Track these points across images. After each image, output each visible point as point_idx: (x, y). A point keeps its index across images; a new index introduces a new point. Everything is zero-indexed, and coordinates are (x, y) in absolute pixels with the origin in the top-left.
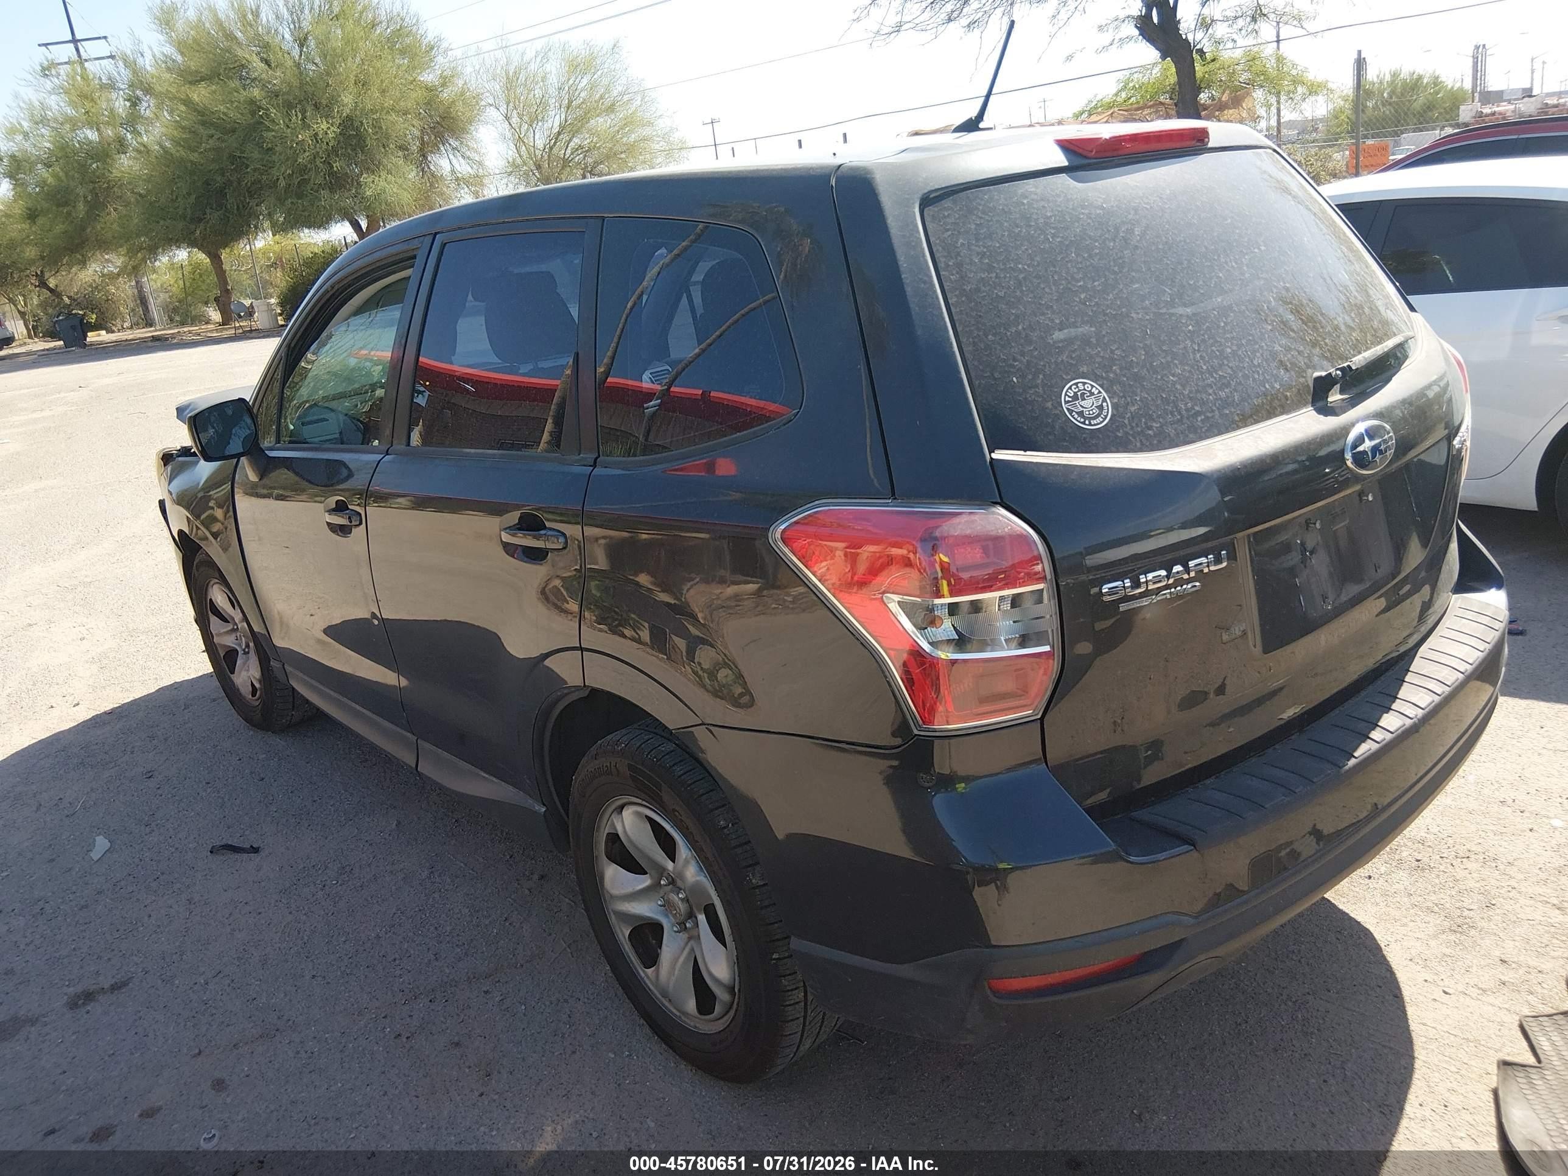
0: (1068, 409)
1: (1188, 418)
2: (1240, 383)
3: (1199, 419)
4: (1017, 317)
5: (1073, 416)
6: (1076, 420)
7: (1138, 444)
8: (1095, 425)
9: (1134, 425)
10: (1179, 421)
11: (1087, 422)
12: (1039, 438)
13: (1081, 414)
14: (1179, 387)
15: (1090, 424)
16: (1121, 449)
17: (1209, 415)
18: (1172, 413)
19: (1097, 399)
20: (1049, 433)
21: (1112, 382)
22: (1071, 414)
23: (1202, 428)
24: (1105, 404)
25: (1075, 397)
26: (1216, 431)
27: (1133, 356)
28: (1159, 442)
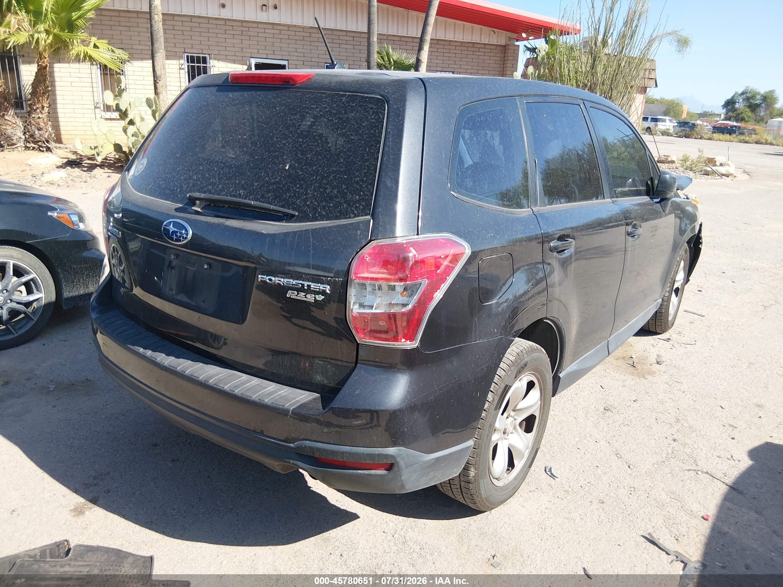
0: (138, 166)
6: (136, 170)
7: (135, 186)
13: (138, 169)
15: (136, 174)
16: (132, 185)
19: (143, 166)
21: (149, 163)
25: (141, 164)
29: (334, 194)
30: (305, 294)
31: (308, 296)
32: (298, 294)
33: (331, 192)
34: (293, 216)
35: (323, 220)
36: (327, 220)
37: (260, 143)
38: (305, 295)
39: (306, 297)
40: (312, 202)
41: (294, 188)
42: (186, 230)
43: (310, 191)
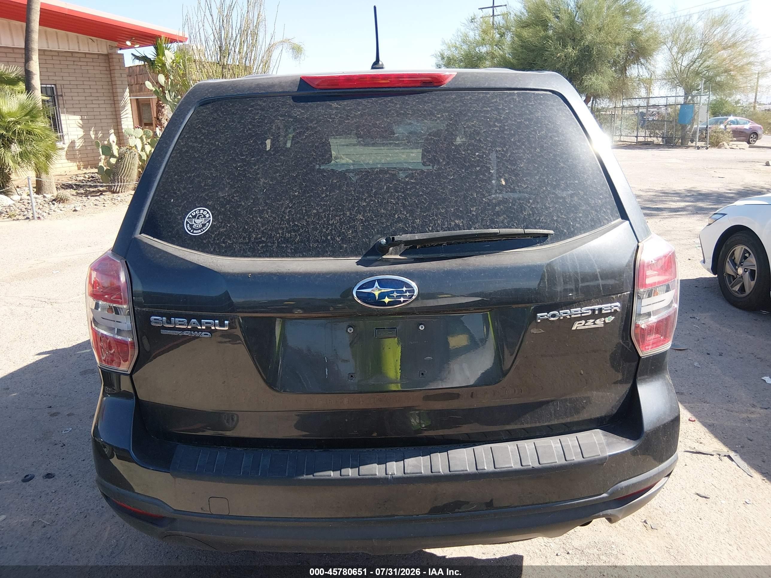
0: (187, 221)
1: (253, 243)
2: (308, 232)
3: (261, 245)
4: (196, 168)
5: (186, 226)
6: (187, 228)
7: (212, 250)
8: (195, 233)
9: (216, 238)
10: (246, 243)
11: (192, 231)
12: (164, 233)
13: (191, 226)
14: (259, 225)
15: (193, 233)
16: (200, 249)
17: (269, 244)
18: (244, 238)
19: (205, 220)
20: (170, 232)
21: (220, 213)
22: (186, 224)
23: (259, 250)
24: (208, 224)
25: (194, 217)
26: (268, 254)
27: (244, 202)
28: (226, 251)
29: (576, 202)
30: (593, 320)
31: (598, 321)
32: (586, 322)
33: (572, 201)
34: (546, 235)
35: (581, 234)
36: (584, 233)
37: (444, 160)
38: (594, 322)
39: (595, 324)
40: (558, 217)
41: (529, 205)
42: (408, 285)
43: (549, 203)
